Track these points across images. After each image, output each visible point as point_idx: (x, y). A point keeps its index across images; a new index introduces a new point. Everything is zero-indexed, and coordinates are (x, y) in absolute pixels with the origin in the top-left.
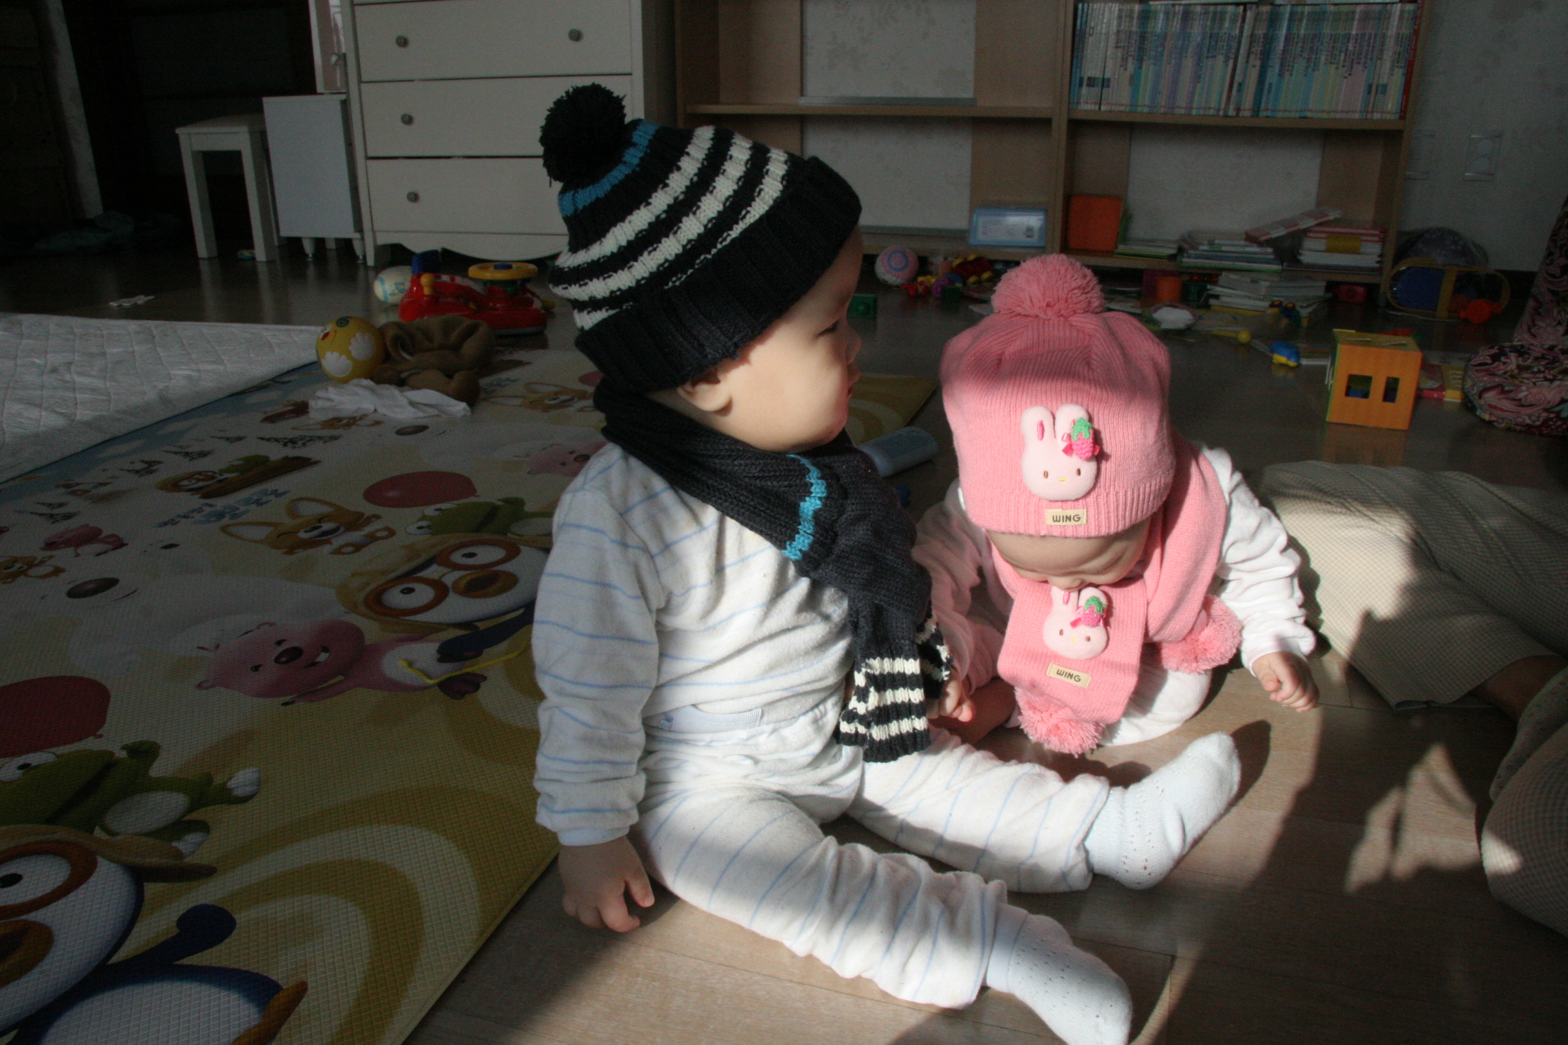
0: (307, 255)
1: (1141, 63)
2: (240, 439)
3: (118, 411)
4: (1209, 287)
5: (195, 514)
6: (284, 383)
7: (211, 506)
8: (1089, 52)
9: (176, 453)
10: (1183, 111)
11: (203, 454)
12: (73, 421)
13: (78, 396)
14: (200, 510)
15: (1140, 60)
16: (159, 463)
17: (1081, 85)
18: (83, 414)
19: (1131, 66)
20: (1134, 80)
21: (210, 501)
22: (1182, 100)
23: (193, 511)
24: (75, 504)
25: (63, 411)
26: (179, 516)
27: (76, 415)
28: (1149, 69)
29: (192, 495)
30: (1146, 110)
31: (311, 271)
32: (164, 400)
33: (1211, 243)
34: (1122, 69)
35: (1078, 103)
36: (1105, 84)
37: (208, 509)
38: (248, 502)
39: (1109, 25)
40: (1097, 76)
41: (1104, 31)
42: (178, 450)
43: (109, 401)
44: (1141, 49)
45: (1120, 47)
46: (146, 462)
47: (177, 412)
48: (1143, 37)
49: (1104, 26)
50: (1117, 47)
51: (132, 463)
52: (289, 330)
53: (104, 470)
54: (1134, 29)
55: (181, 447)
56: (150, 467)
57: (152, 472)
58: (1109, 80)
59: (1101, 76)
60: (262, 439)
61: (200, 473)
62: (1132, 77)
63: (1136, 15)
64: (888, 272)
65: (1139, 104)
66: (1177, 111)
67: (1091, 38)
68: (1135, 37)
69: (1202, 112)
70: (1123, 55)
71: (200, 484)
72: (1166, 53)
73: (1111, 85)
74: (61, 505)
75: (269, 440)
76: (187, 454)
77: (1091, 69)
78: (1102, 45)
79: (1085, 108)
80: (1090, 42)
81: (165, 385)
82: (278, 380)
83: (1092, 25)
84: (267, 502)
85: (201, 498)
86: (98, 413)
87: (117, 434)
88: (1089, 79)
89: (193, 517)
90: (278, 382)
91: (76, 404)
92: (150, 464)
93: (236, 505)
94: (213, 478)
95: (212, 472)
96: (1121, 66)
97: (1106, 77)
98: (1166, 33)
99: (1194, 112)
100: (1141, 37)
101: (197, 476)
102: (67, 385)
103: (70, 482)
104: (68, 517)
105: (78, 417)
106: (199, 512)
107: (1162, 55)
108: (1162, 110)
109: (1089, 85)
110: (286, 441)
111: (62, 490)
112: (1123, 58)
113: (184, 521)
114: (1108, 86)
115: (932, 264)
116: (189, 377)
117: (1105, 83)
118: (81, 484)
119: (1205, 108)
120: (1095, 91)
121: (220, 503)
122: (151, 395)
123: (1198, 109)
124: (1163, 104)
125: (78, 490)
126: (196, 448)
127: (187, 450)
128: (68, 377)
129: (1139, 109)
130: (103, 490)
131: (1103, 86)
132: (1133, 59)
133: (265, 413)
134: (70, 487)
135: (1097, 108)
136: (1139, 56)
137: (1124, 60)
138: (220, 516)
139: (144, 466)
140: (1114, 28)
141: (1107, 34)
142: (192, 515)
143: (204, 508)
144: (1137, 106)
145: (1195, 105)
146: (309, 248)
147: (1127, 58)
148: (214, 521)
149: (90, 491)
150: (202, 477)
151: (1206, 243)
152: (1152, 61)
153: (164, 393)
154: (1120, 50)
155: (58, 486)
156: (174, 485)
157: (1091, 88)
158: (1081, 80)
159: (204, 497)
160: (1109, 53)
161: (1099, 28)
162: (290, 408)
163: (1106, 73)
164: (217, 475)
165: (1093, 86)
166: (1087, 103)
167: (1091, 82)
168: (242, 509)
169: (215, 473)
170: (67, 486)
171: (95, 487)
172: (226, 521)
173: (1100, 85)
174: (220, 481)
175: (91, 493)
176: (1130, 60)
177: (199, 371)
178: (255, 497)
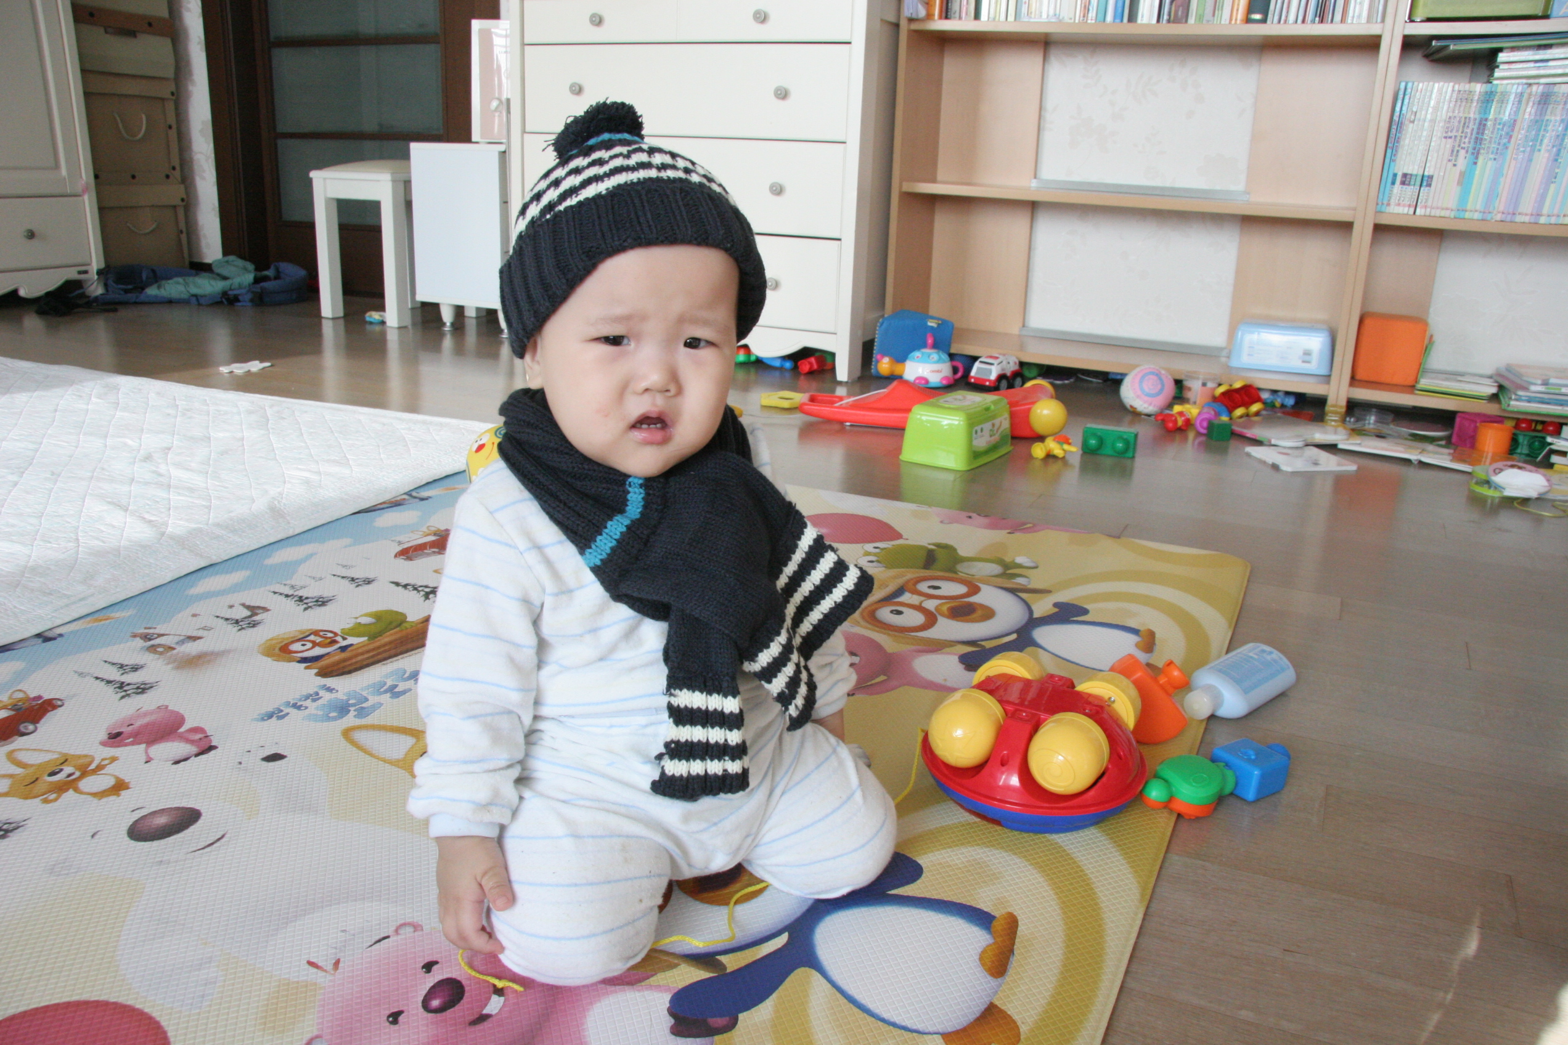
0: (444, 324)
1: (1477, 158)
2: (368, 582)
3: (218, 525)
4: (1549, 439)
5: (308, 703)
6: (422, 499)
7: (330, 690)
8: (1407, 142)
9: (287, 596)
10: (1526, 219)
11: (322, 602)
12: (163, 534)
13: (172, 496)
14: (315, 697)
15: (1476, 154)
16: (265, 609)
17: (1393, 183)
18: (177, 525)
19: (1462, 161)
20: (1464, 179)
21: (330, 682)
22: (1527, 206)
23: (307, 697)
24: (155, 669)
25: (153, 518)
26: (288, 704)
27: (166, 524)
28: (1486, 165)
29: (306, 668)
30: (1477, 216)
31: (448, 342)
32: (276, 512)
33: (1545, 383)
34: (1450, 164)
35: (1388, 205)
36: (1425, 183)
37: (326, 696)
38: (379, 688)
39: (1436, 109)
40: (1415, 173)
41: (1429, 117)
42: (290, 593)
43: (209, 508)
44: (1478, 140)
45: (1450, 137)
46: (248, 607)
47: (291, 533)
48: (1482, 125)
49: (1430, 110)
50: (1445, 138)
51: (231, 607)
52: (424, 423)
53: (194, 615)
54: (1472, 116)
55: (293, 587)
56: (253, 616)
57: (254, 625)
58: (1431, 177)
59: (1421, 173)
60: (397, 584)
61: (316, 633)
62: (1462, 174)
63: (1476, 98)
64: (1138, 397)
65: (1469, 207)
66: (1519, 219)
67: (1411, 125)
68: (1472, 126)
69: (1553, 220)
70: (1454, 147)
71: (318, 651)
72: (1511, 145)
73: (1433, 184)
74: (135, 668)
75: (405, 586)
76: (301, 599)
77: (1408, 162)
78: (1425, 133)
79: (1395, 212)
80: (1410, 130)
81: (279, 490)
82: (414, 494)
83: (1414, 110)
84: (404, 692)
85: (318, 674)
86: (194, 526)
87: (215, 559)
88: (1405, 175)
89: (306, 708)
90: (415, 497)
91: (170, 509)
92: (254, 610)
93: (365, 693)
94: (333, 642)
95: (331, 632)
96: (1449, 161)
97: (1426, 173)
98: (1515, 121)
99: (1542, 220)
100: (1480, 124)
101: (312, 638)
102: (161, 479)
103: (151, 631)
104: (142, 689)
105: (170, 529)
106: (314, 700)
107: (1507, 148)
108: (1499, 217)
109: (1403, 183)
110: (428, 590)
111: (139, 643)
112: (1453, 151)
113: (293, 712)
114: (1429, 185)
115: (1189, 389)
116: (307, 482)
117: (1426, 181)
118: (163, 635)
119: (1558, 216)
120: (1410, 191)
121: (344, 686)
122: (260, 505)
123: (1549, 216)
124: (1501, 208)
125: (159, 645)
126: (313, 591)
127: (300, 593)
128: (163, 469)
129: (1467, 215)
130: (192, 648)
131: (1421, 186)
132: (1467, 152)
133: (400, 543)
134: (150, 640)
135: (1412, 210)
136: (1474, 149)
137: (1454, 153)
138: (343, 709)
139: (247, 613)
140: (1443, 113)
141: (1433, 121)
142: (304, 703)
143: (322, 693)
144: (1466, 211)
145: (1545, 211)
146: (447, 316)
147: (1458, 151)
148: (335, 719)
149: (174, 649)
150: (318, 640)
151: (1539, 382)
152: (1492, 156)
153: (276, 502)
154: (1449, 141)
155: (135, 636)
156: (282, 650)
157: (1405, 187)
158: (1395, 175)
159: (324, 673)
160: (1433, 144)
161: (1423, 113)
162: (432, 538)
163: (1427, 170)
164: (339, 639)
165: (1409, 185)
166: (1399, 205)
167: (1406, 179)
168: (373, 700)
169: (336, 634)
170: (146, 637)
171: (181, 642)
172: (350, 720)
173: (1418, 183)
174: (343, 649)
175: (175, 652)
176: (1462, 153)
177: (319, 473)
178: (389, 683)
